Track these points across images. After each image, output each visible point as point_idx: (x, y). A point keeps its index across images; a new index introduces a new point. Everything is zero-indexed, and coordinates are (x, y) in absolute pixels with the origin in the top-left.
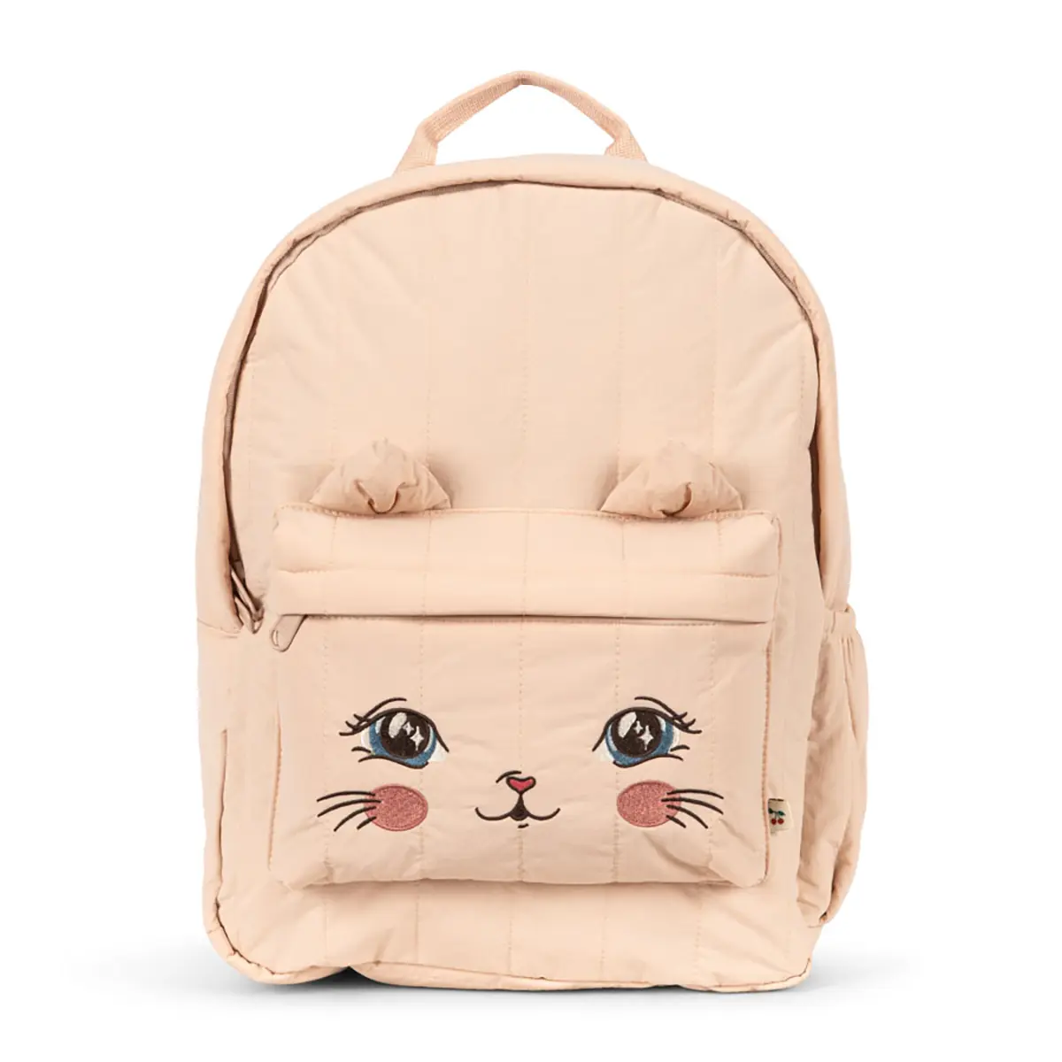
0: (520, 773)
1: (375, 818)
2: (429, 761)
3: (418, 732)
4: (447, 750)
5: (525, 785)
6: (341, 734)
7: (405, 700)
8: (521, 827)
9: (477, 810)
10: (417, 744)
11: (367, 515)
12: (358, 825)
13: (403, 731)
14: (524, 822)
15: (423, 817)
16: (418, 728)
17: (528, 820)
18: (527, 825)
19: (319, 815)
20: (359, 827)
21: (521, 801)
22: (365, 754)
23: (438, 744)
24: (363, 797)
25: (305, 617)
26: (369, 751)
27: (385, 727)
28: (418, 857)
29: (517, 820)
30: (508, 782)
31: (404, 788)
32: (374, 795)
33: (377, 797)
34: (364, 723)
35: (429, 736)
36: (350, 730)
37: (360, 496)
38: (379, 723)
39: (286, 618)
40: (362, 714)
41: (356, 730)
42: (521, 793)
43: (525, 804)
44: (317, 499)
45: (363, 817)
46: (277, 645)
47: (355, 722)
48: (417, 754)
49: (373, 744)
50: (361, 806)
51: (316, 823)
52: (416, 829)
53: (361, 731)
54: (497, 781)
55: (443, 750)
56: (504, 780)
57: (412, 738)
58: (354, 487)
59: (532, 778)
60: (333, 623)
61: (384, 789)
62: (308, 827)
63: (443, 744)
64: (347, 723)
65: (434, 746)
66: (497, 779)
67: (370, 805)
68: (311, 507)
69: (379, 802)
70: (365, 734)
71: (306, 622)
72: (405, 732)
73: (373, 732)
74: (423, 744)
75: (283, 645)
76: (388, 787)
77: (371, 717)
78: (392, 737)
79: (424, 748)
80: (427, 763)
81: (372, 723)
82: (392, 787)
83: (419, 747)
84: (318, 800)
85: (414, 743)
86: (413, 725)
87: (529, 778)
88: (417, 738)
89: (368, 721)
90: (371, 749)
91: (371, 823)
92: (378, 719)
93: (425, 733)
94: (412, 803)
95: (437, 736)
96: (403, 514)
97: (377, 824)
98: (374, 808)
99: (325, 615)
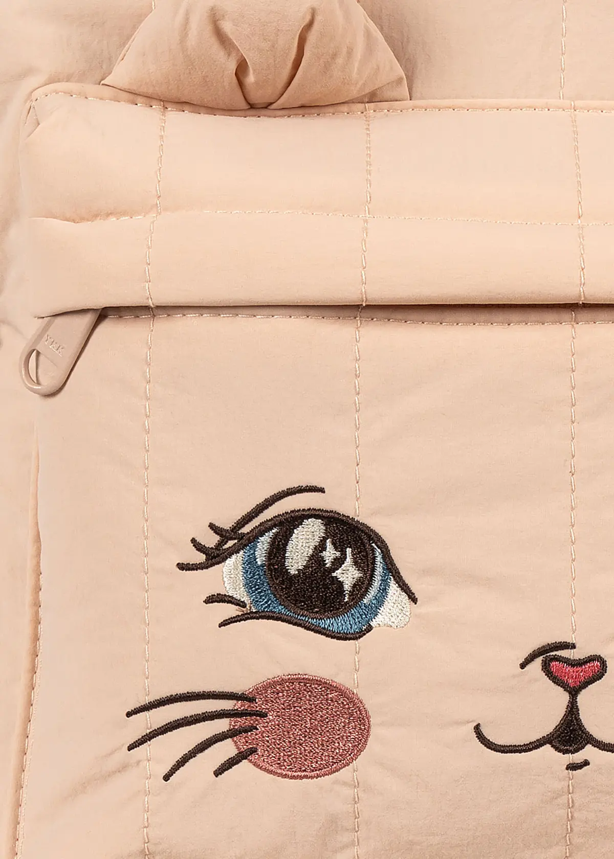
0: (573, 646)
1: (253, 751)
2: (373, 623)
3: (349, 560)
4: (413, 599)
5: (583, 673)
6: (182, 567)
7: (322, 490)
8: (573, 767)
9: (477, 728)
10: (347, 587)
11: (229, 111)
12: (216, 766)
13: (316, 558)
14: (578, 757)
15: (359, 745)
16: (349, 550)
17: (589, 752)
18: (586, 763)
19: (130, 748)
20: (218, 773)
21: (572, 710)
22: (232, 610)
23: (393, 588)
24: (227, 705)
25: (103, 314)
26: (240, 604)
27: (278, 550)
28: (345, 838)
29: (565, 752)
30: (546, 668)
31: (319, 682)
32: (252, 700)
33: (259, 705)
34: (230, 543)
35: (373, 570)
36: (201, 558)
37: (219, 54)
38: (264, 543)
39: (59, 320)
40: (227, 524)
41: (214, 557)
42: (574, 692)
43: (583, 716)
44: (121, 74)
45: (227, 749)
46: (38, 383)
47: (211, 540)
48: (347, 607)
49: (251, 586)
50: (223, 725)
51: (124, 768)
52: (345, 773)
53: (224, 560)
54: (523, 666)
55: (404, 597)
56: (539, 661)
57: (337, 574)
58: (208, 30)
59: (599, 658)
60: (163, 326)
61: (275, 686)
62: (107, 776)
63: (404, 587)
64: (193, 541)
65: (384, 590)
66: (522, 660)
67: (241, 722)
68: (107, 92)
69: (263, 715)
70: (233, 566)
71: (105, 328)
72: (321, 561)
73: (250, 562)
74: (361, 587)
75: (48, 381)
76: (282, 682)
77: (246, 529)
78: (293, 572)
79: (363, 596)
80: (369, 629)
81: (249, 541)
82: (292, 681)
83: (352, 593)
84: (129, 714)
85: (341, 584)
86: (340, 546)
87: (591, 659)
88: (348, 575)
89: (241, 537)
90: (246, 599)
91: (245, 762)
92: (262, 534)
93: (365, 563)
94: (334, 717)
95: (391, 569)
96: (306, 108)
97: (255, 764)
98: (253, 728)
99: (146, 308)
